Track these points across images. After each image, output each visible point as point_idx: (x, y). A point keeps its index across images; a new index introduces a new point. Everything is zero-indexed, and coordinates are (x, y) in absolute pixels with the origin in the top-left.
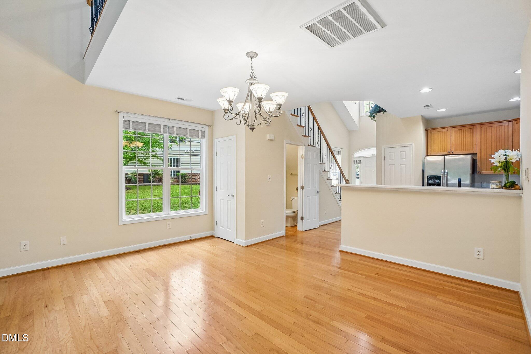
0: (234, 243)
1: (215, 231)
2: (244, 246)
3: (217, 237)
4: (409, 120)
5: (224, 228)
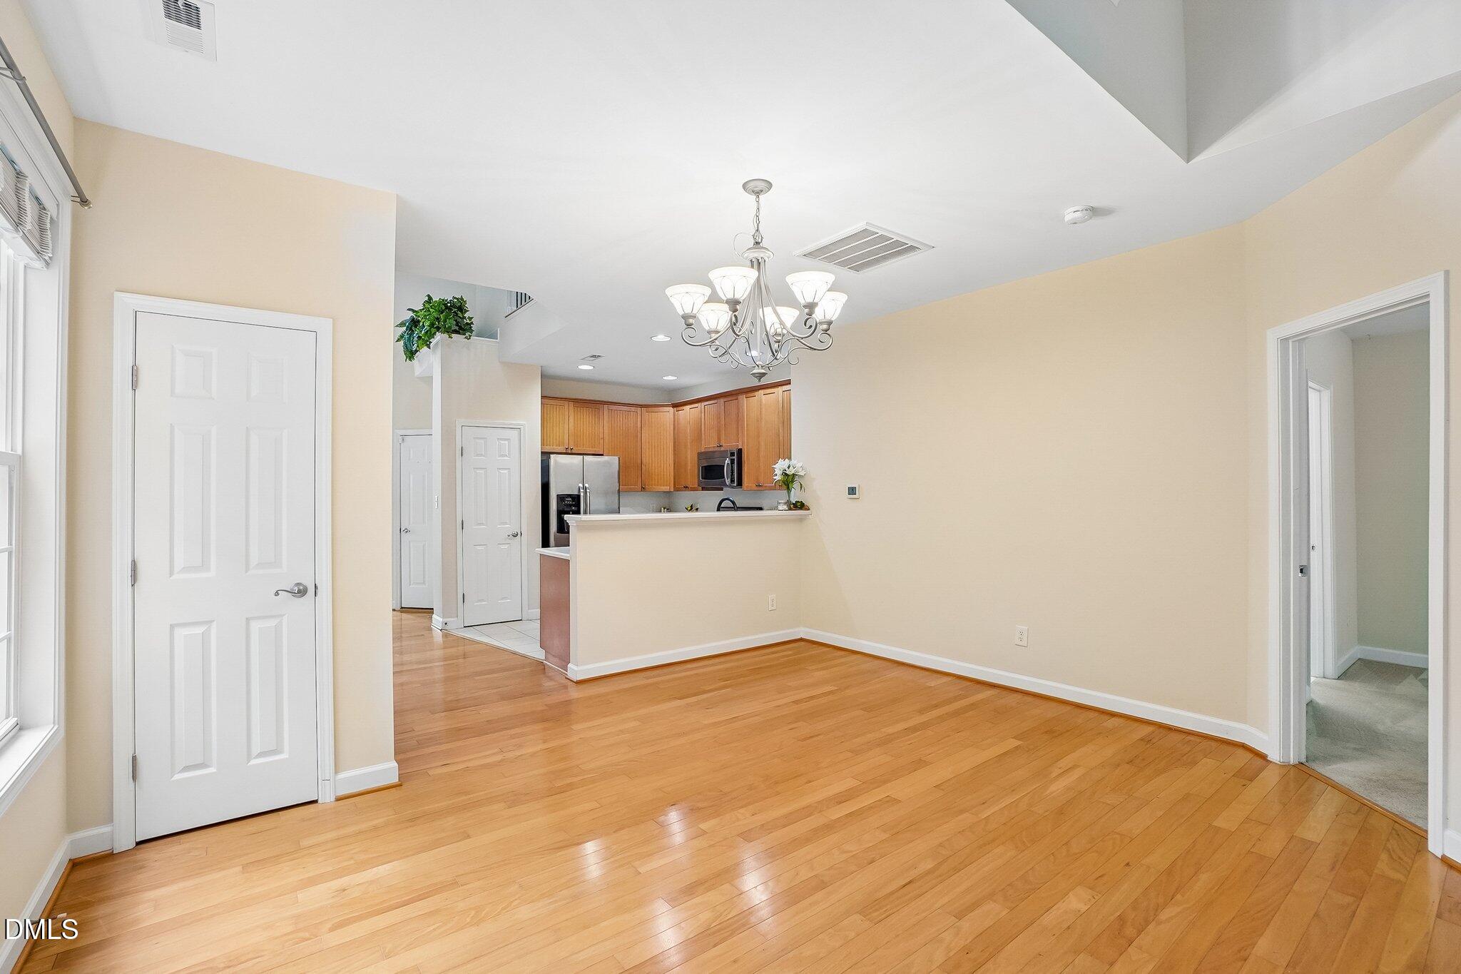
0: (315, 802)
1: (110, 819)
2: (395, 780)
3: (138, 843)
4: (516, 370)
5: (212, 770)
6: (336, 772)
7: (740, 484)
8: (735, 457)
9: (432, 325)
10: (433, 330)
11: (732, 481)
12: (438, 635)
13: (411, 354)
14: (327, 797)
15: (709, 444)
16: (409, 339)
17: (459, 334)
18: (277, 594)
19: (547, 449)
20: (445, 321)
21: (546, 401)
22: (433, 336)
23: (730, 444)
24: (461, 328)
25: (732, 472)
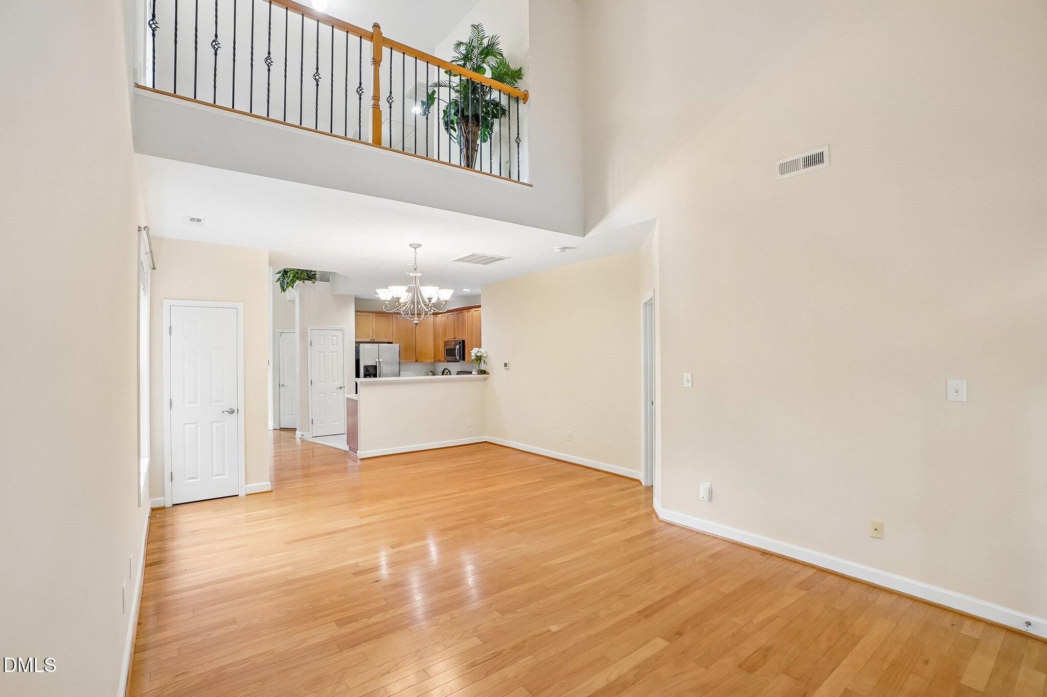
0: (238, 495)
1: (163, 495)
2: (270, 489)
3: (173, 505)
4: (341, 299)
5: (199, 480)
6: (246, 484)
7: (464, 359)
8: (461, 345)
9: (294, 276)
10: (295, 279)
11: (460, 357)
12: (298, 441)
13: (284, 290)
14: (242, 494)
15: (450, 337)
16: (283, 281)
17: (309, 280)
18: (223, 412)
19: (360, 340)
20: (301, 274)
21: (358, 313)
22: (295, 282)
23: (459, 338)
24: (309, 277)
25: (460, 353)
